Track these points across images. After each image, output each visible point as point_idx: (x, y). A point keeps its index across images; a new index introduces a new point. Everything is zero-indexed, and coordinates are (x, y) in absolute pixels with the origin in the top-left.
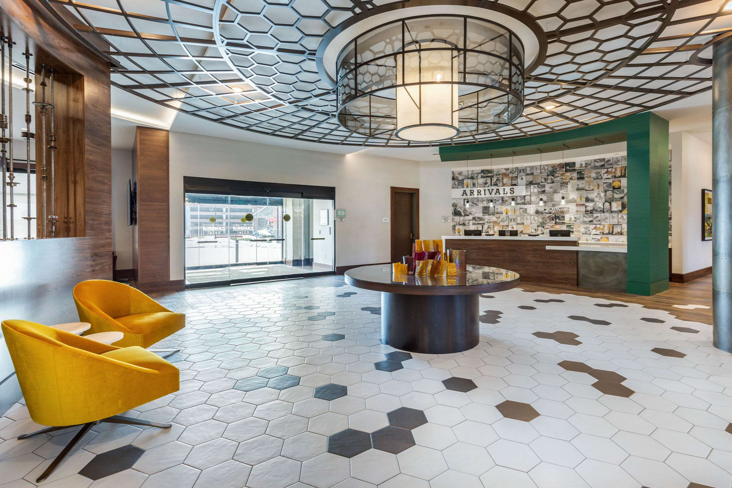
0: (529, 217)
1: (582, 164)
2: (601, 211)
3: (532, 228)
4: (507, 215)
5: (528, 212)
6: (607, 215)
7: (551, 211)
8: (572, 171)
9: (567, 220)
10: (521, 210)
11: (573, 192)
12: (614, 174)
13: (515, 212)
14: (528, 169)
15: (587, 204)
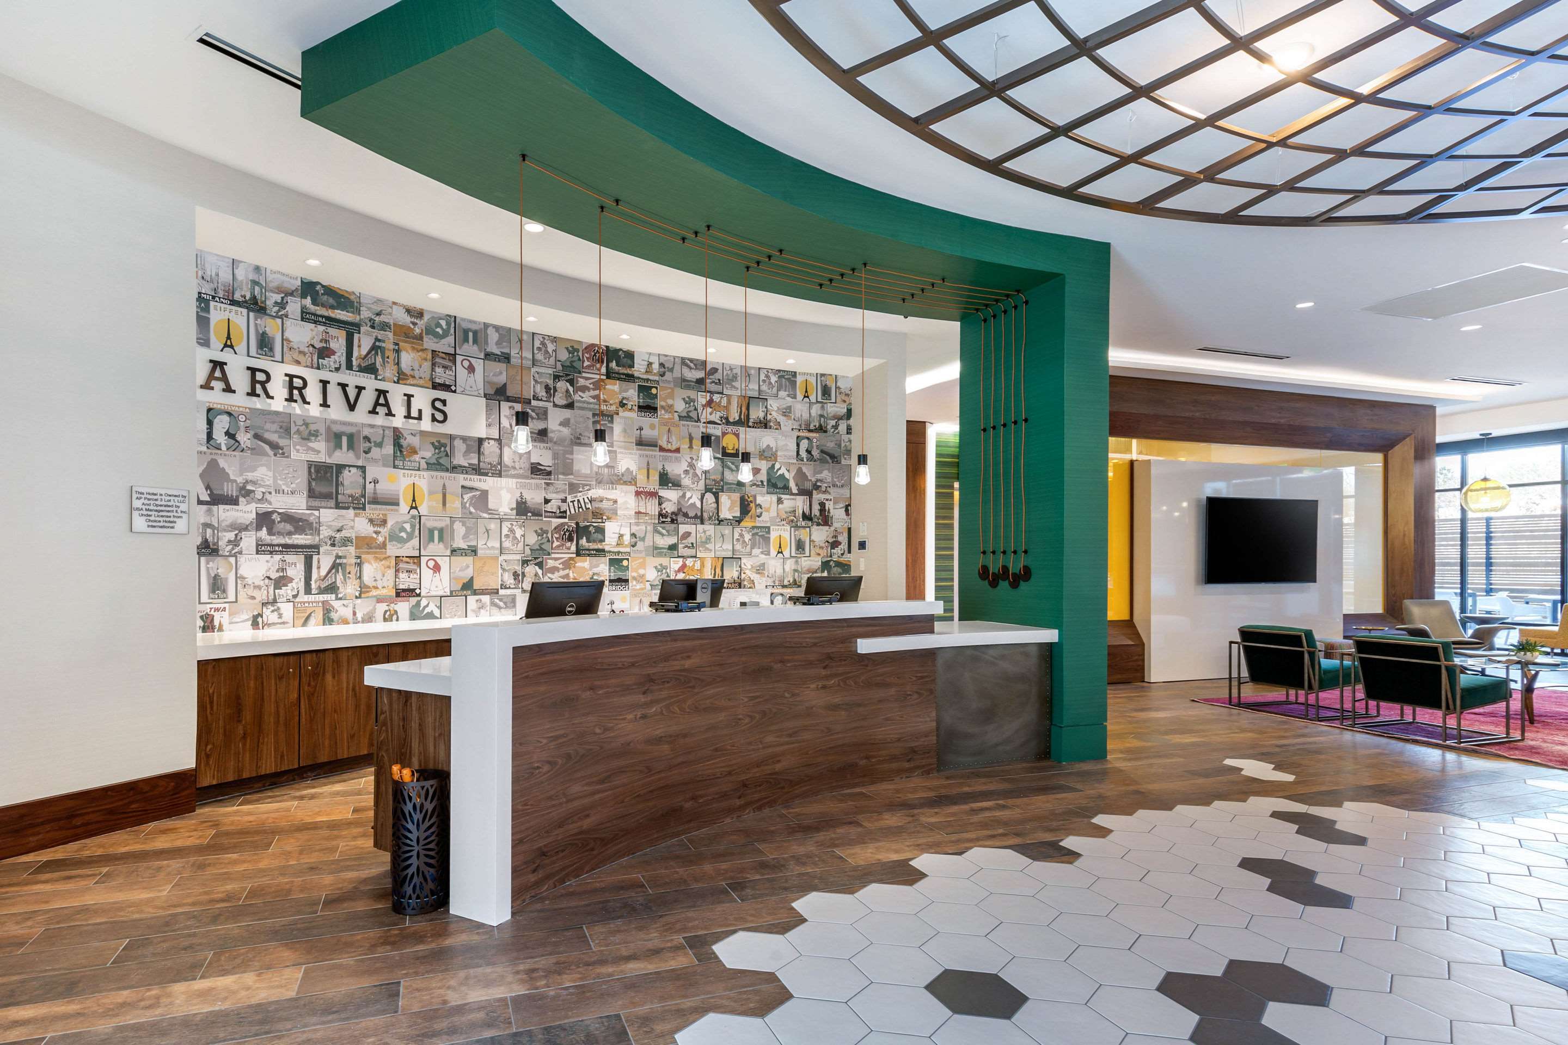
0: (493, 526)
1: (650, 364)
2: (696, 517)
3: (504, 570)
4: (414, 512)
5: (491, 506)
6: (709, 529)
7: (564, 507)
8: (625, 380)
9: (610, 541)
10: (466, 497)
11: (625, 448)
12: (724, 414)
13: (444, 504)
14: (493, 336)
15: (663, 493)
